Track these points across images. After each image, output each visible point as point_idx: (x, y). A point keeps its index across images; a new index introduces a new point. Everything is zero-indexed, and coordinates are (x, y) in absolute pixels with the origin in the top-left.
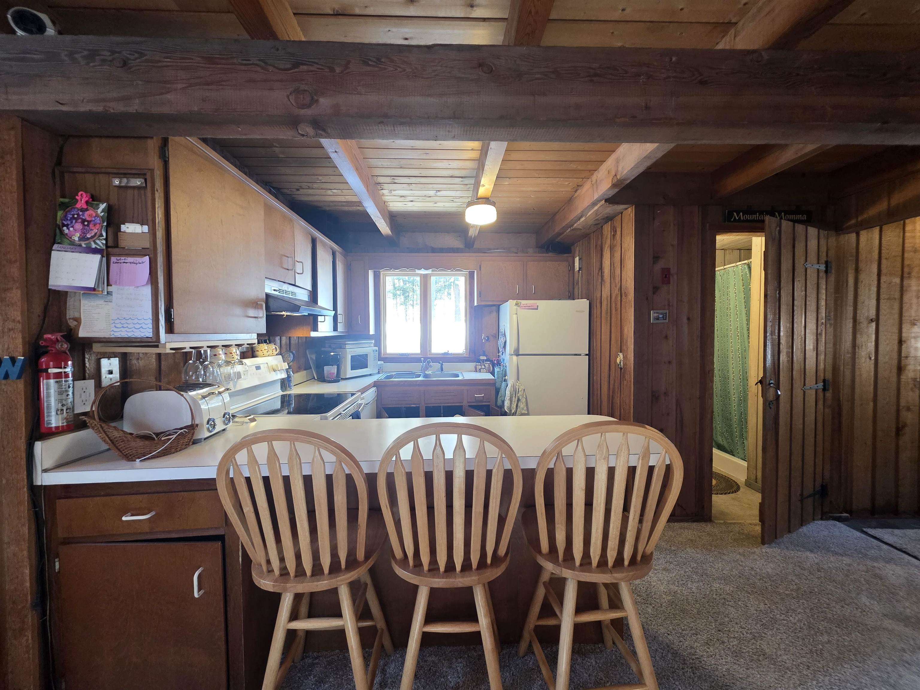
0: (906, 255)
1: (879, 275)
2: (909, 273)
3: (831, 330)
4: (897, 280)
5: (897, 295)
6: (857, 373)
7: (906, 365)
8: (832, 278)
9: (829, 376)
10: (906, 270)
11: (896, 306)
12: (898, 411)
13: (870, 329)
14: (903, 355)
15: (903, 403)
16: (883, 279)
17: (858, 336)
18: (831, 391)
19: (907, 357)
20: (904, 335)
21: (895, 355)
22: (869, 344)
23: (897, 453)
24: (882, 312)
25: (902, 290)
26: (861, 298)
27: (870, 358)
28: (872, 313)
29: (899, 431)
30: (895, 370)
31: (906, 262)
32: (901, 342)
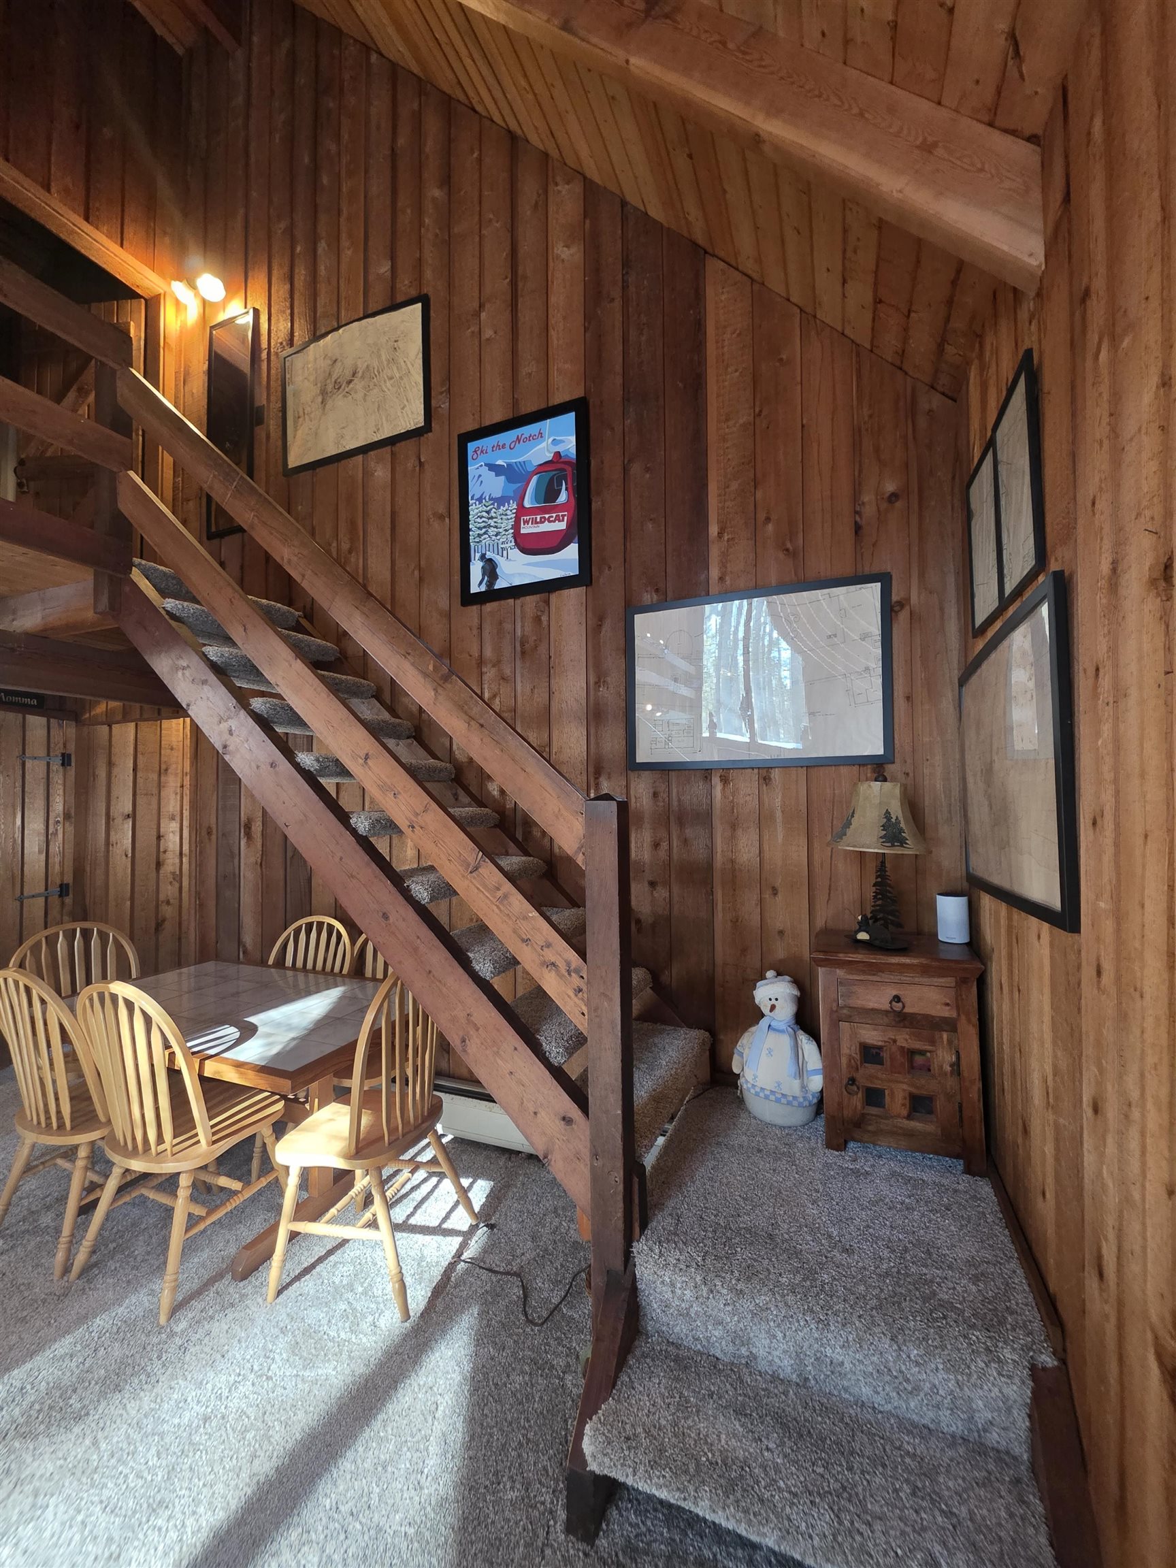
0: (163, 752)
1: (135, 770)
2: (166, 770)
3: (70, 829)
4: (155, 776)
5: (155, 791)
6: (111, 872)
7: (164, 860)
8: (72, 771)
9: (68, 879)
10: (163, 767)
11: (154, 801)
12: (157, 906)
13: (126, 826)
14: (162, 850)
15: (162, 897)
16: (139, 774)
17: (112, 833)
18: (71, 896)
19: (165, 852)
20: (162, 830)
21: (154, 850)
22: (125, 842)
23: (157, 949)
24: (138, 808)
25: (160, 786)
26: (114, 794)
27: (126, 856)
28: (128, 808)
29: (159, 926)
30: (153, 866)
31: (163, 759)
32: (159, 837)
